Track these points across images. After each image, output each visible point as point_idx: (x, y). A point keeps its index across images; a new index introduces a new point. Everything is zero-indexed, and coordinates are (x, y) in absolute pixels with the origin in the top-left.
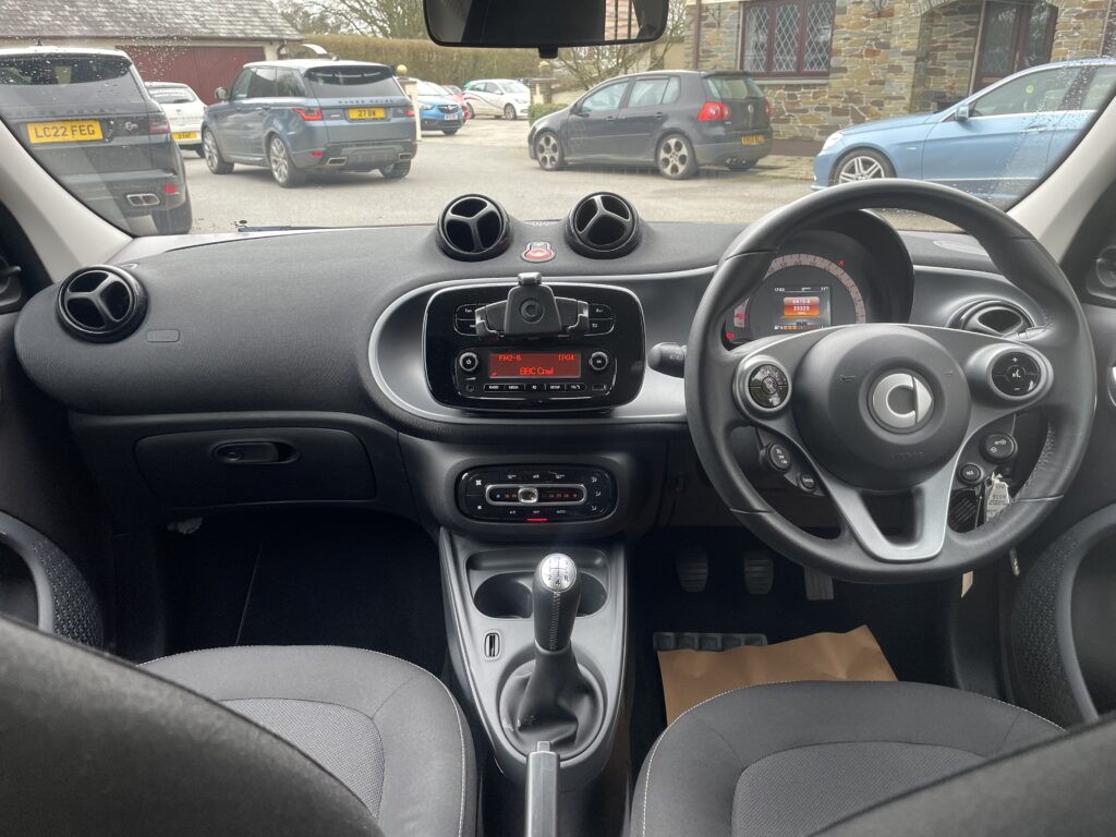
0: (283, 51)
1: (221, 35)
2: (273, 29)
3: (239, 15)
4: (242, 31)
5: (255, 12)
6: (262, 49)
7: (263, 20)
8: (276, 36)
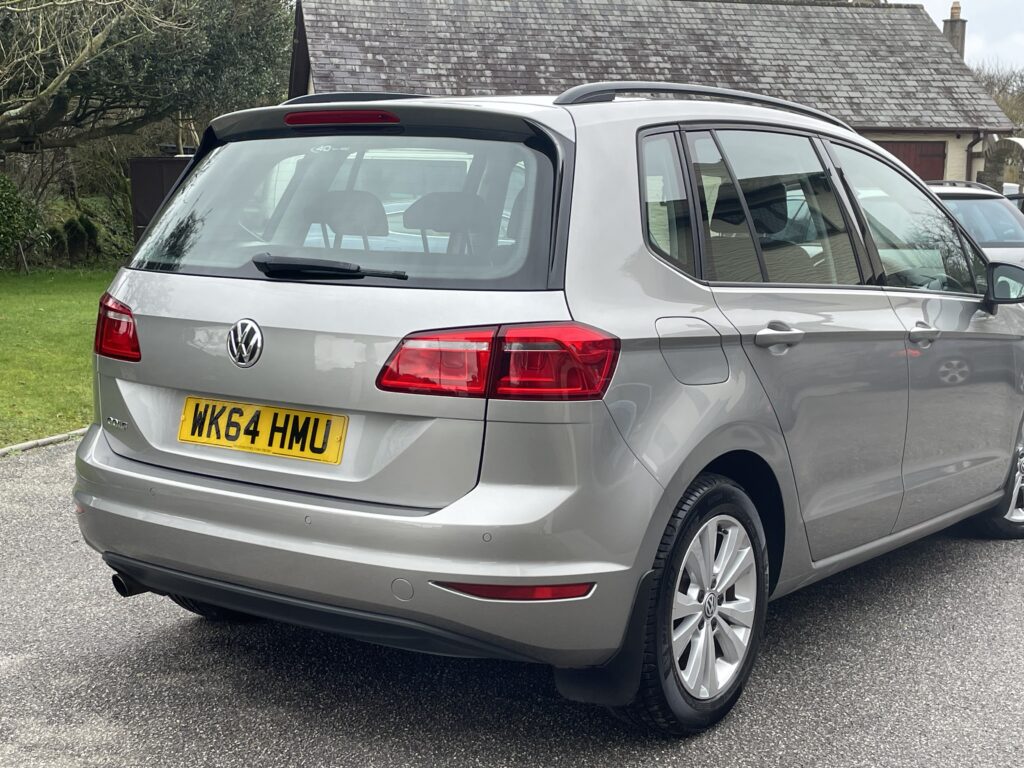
0: (978, 148)
1: (880, 124)
2: (966, 115)
3: (920, 95)
4: (916, 120)
5: (948, 92)
6: (944, 144)
7: (957, 104)
8: (968, 126)
